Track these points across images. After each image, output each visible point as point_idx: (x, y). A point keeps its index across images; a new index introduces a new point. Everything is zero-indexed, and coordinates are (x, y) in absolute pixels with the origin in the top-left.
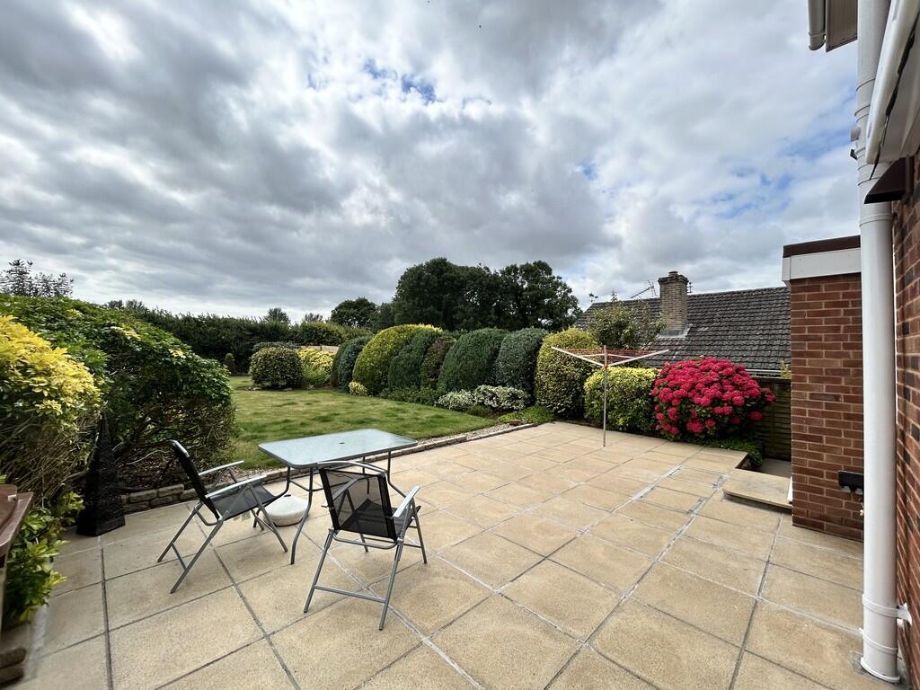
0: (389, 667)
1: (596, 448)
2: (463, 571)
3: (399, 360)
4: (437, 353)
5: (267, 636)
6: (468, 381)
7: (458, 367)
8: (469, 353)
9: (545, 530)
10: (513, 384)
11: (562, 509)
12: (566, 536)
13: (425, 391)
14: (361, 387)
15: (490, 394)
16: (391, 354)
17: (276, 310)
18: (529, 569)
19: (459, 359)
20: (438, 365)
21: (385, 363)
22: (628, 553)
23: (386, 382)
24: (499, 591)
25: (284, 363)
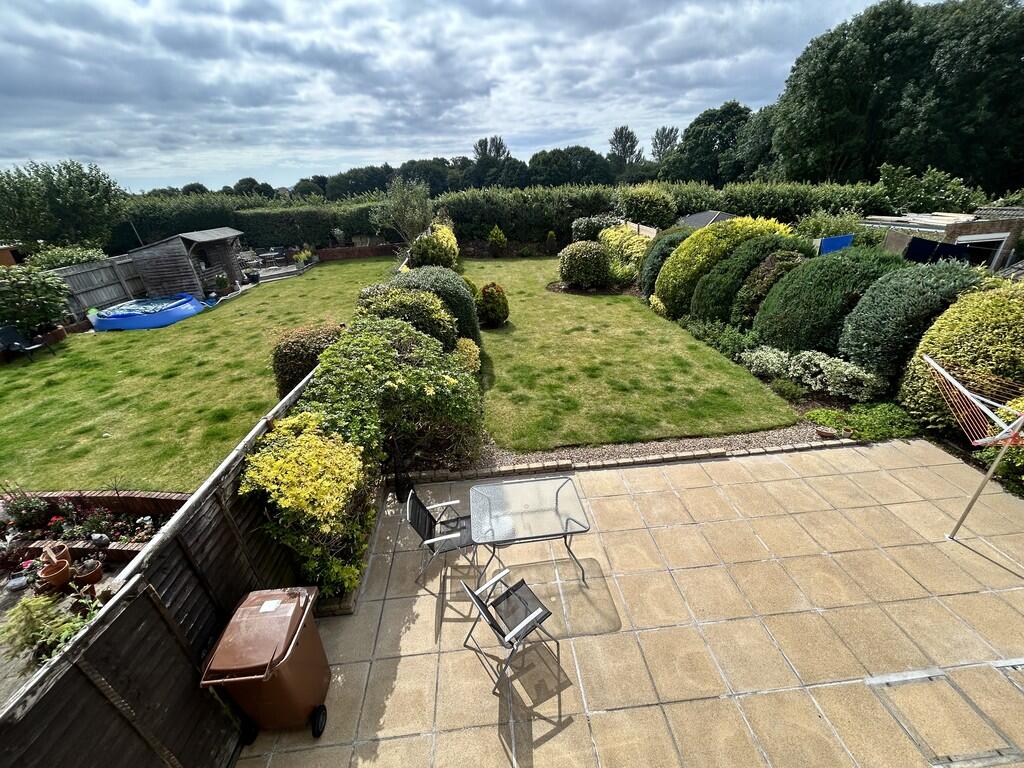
0: (481, 727)
1: (930, 537)
2: (578, 672)
3: (708, 282)
4: (762, 279)
5: (439, 653)
6: (790, 339)
7: (782, 315)
8: (804, 296)
9: (693, 665)
10: (861, 363)
11: (742, 642)
12: (708, 688)
13: (730, 333)
14: (661, 306)
15: (814, 369)
16: (703, 270)
17: (622, 129)
18: (633, 707)
19: (787, 299)
20: (760, 298)
21: (691, 283)
22: (758, 758)
23: (689, 305)
24: (590, 714)
25: (589, 263)
